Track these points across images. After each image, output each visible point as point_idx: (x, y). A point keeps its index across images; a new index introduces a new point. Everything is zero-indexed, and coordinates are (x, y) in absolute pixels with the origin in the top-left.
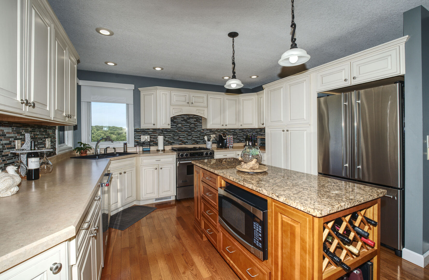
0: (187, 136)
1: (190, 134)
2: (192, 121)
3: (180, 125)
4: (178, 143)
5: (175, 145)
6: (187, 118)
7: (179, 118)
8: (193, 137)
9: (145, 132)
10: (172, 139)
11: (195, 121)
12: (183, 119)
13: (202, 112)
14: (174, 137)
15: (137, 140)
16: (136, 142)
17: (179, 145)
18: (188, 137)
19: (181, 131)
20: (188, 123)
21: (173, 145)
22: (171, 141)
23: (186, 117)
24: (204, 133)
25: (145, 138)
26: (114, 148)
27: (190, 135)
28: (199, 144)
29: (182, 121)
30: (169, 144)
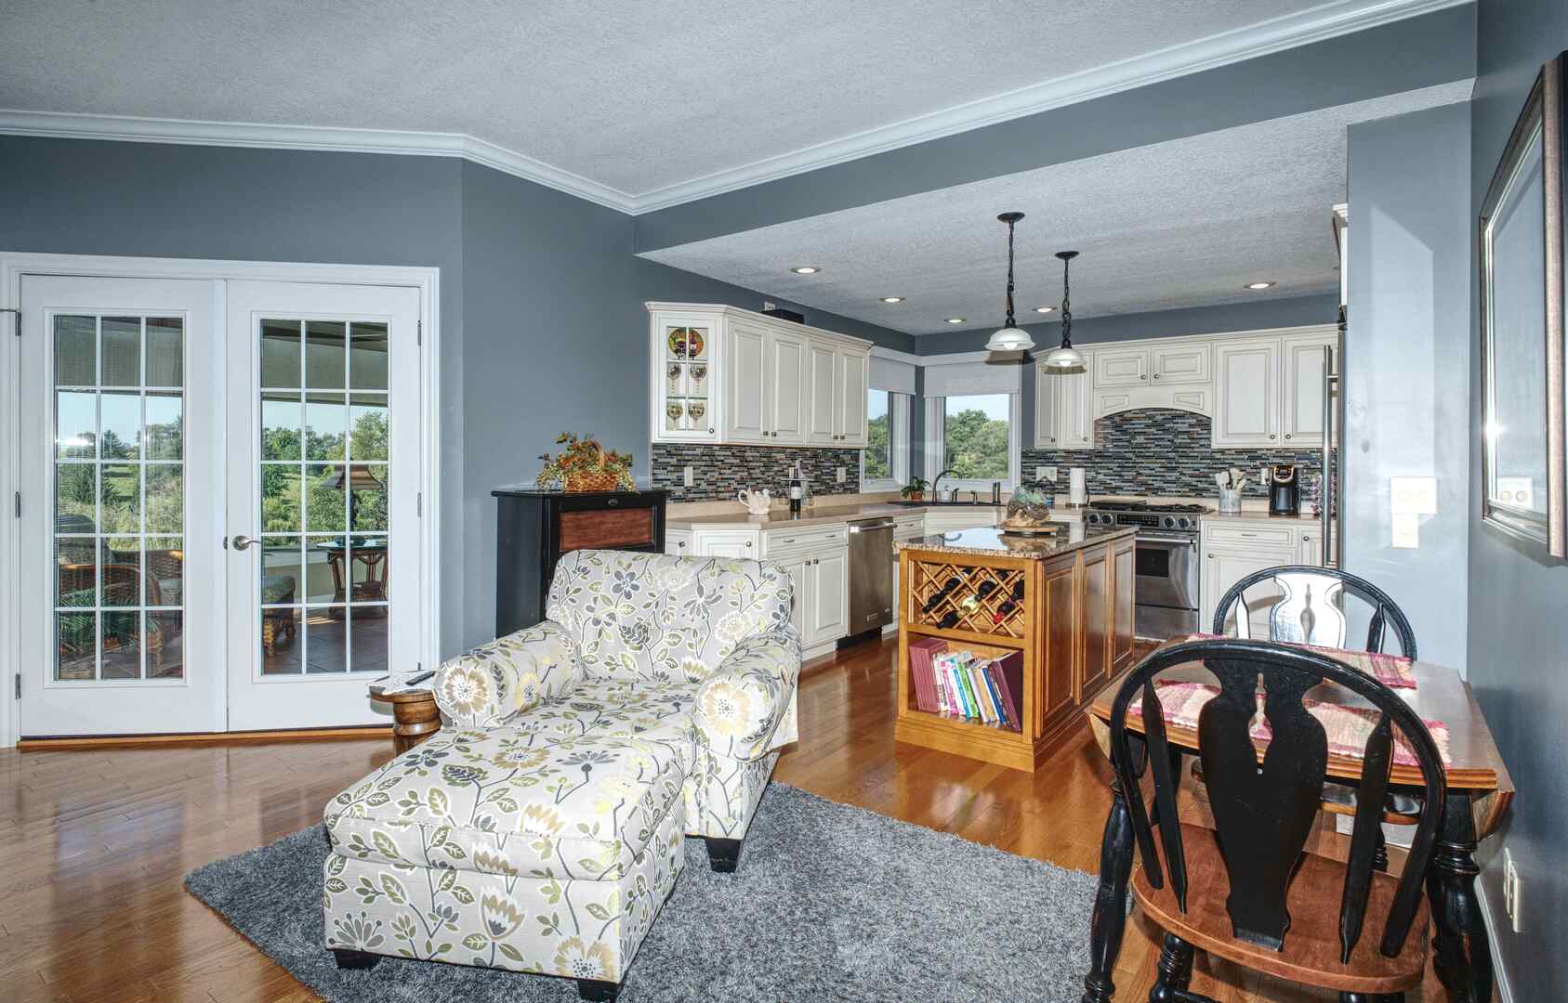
0: (1162, 470)
1: (1174, 465)
2: (1182, 426)
3: (1140, 439)
4: (1134, 491)
5: (1123, 495)
6: (1163, 417)
7: (1139, 418)
8: (1182, 474)
9: (1046, 458)
10: (1117, 478)
11: (1191, 426)
12: (1151, 421)
13: (1195, 400)
14: (1123, 473)
15: (1027, 477)
16: (1024, 483)
17: (1136, 495)
18: (1166, 474)
19: (1143, 457)
20: (1166, 431)
21: (1118, 495)
22: (1114, 484)
23: (1161, 415)
24: (1226, 461)
25: (1047, 473)
26: (973, 493)
27: (1174, 469)
28: (1205, 497)
29: (1148, 426)
30: (1108, 492)
